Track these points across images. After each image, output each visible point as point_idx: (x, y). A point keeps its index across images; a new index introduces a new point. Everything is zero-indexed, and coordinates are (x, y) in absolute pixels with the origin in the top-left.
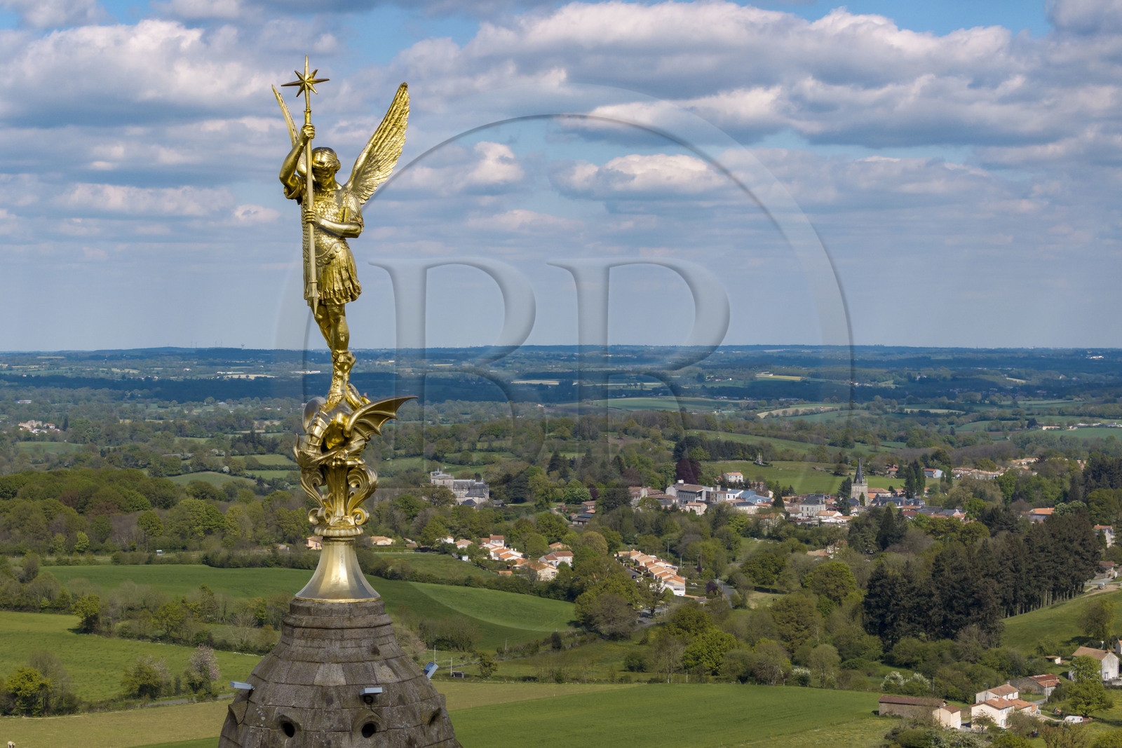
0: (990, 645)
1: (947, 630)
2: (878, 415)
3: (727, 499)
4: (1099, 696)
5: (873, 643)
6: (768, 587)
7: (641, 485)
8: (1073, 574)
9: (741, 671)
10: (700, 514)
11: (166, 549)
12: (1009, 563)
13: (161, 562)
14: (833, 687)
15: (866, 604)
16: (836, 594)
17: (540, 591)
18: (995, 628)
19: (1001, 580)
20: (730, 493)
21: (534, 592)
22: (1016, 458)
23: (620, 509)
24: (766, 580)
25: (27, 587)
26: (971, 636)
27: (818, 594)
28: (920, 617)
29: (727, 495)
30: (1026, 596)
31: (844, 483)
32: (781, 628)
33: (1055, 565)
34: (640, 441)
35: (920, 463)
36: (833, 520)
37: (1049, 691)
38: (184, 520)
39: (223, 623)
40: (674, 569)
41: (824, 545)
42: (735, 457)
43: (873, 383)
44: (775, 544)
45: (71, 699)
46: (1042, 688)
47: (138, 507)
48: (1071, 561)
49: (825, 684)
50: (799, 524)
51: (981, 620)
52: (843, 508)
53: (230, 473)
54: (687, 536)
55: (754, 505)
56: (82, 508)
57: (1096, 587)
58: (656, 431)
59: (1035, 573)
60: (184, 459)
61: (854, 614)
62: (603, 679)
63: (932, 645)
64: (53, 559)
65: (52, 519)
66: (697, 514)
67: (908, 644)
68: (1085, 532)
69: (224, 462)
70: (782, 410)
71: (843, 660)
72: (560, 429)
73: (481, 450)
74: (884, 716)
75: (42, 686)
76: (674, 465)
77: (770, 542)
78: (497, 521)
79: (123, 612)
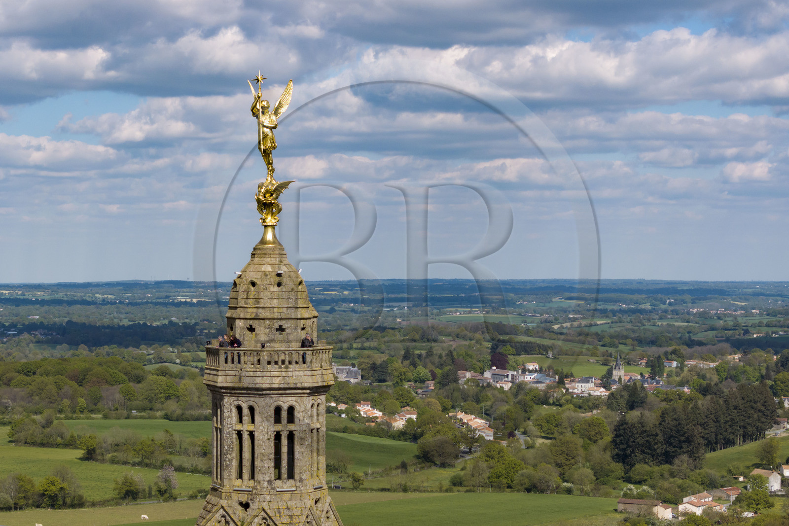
0: (695, 468)
1: (668, 458)
2: (638, 326)
3: (526, 379)
4: (765, 499)
6: (551, 436)
7: (466, 370)
8: (757, 425)
9: (527, 485)
10: (507, 389)
11: (139, 410)
12: (712, 416)
13: (136, 418)
14: (589, 495)
15: (614, 441)
16: (595, 439)
17: (394, 436)
18: (698, 457)
19: (707, 427)
20: (528, 375)
21: (390, 437)
22: (731, 354)
23: (452, 386)
24: (549, 431)
25: (47, 430)
26: (683, 461)
27: (583, 438)
29: (526, 376)
30: (724, 439)
31: (608, 370)
32: (556, 458)
33: (744, 418)
34: (467, 343)
35: (662, 357)
36: (599, 394)
37: (733, 498)
38: (151, 390)
39: (180, 455)
40: (487, 424)
41: (591, 409)
42: (533, 353)
43: (636, 305)
44: (558, 409)
45: (81, 497)
46: (729, 496)
47: (119, 382)
48: (755, 416)
49: (584, 493)
50: (575, 396)
51: (689, 451)
52: (606, 386)
53: (180, 364)
54: (496, 403)
55: (544, 383)
56: (81, 382)
57: (774, 435)
58: (478, 336)
59: (730, 423)
60: (148, 355)
61: (605, 450)
62: (434, 490)
63: (656, 469)
64: (62, 416)
65: (60, 389)
66: (505, 390)
67: (641, 468)
68: (766, 397)
69: (176, 356)
70: (571, 323)
71: (597, 479)
72: (412, 333)
73: (356, 349)
74: (621, 512)
75: (62, 488)
76: (489, 358)
77: (554, 408)
78: (366, 392)
79: (112, 447)
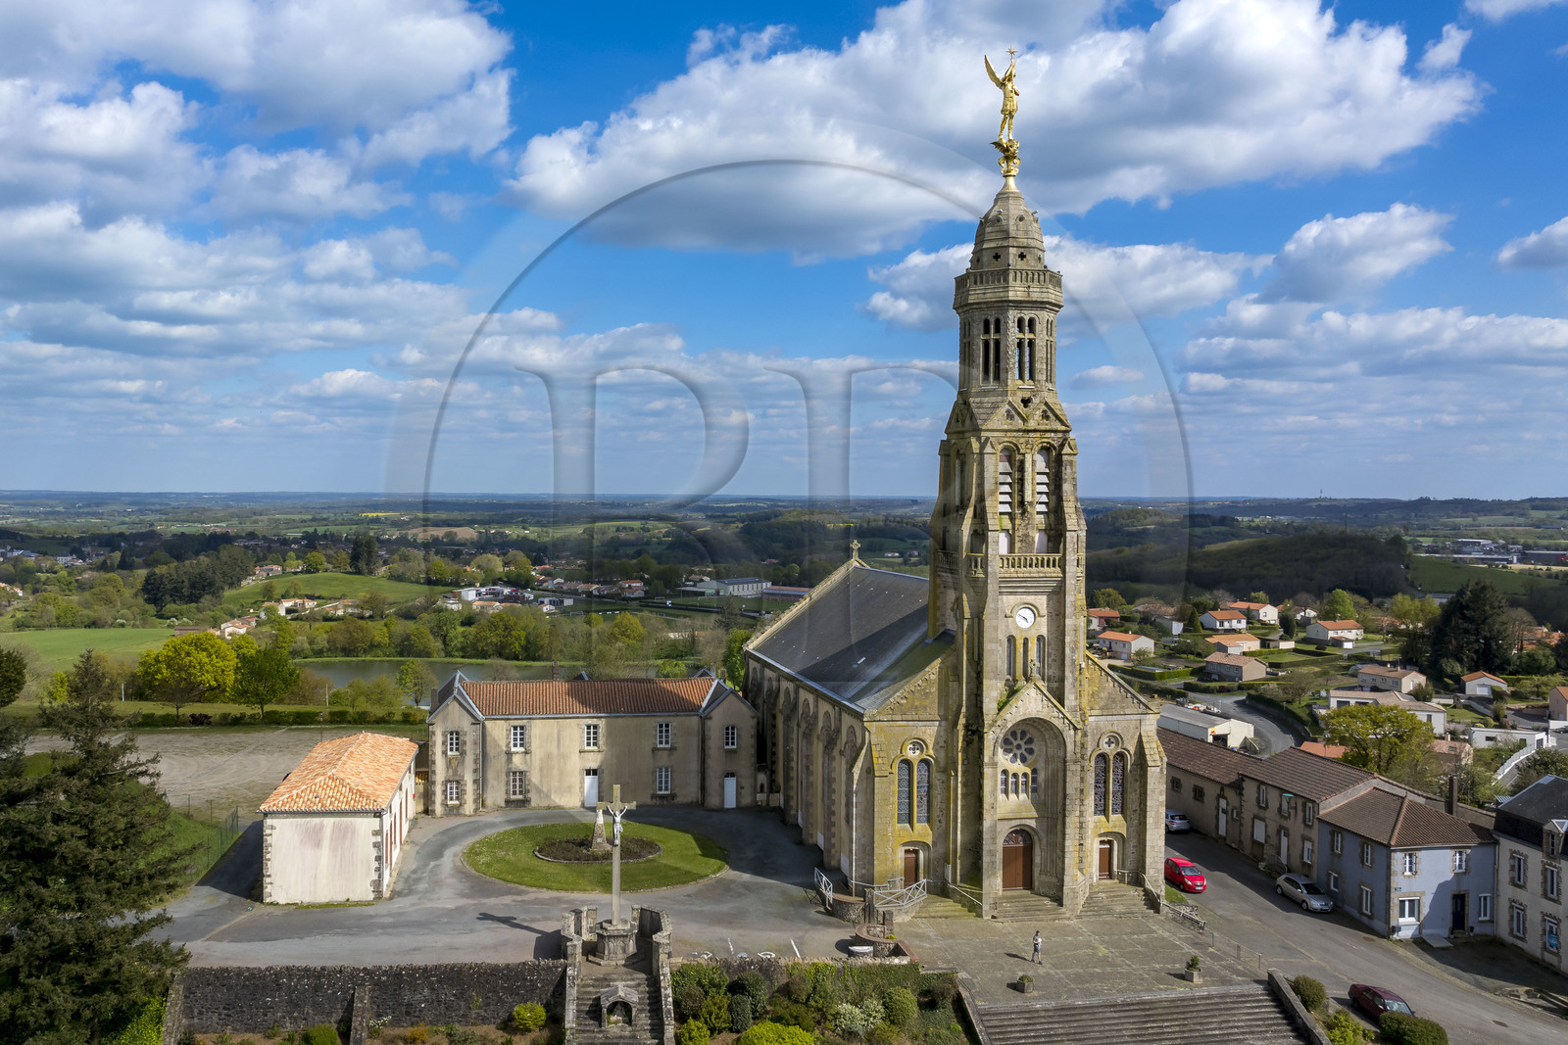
0: (218, 603)
1: (194, 599)
5: (151, 609)
9: (87, 622)
14: (140, 628)
18: (220, 596)
26: (206, 600)
28: (177, 594)
51: (212, 592)
61: (137, 597)
63: (184, 607)
